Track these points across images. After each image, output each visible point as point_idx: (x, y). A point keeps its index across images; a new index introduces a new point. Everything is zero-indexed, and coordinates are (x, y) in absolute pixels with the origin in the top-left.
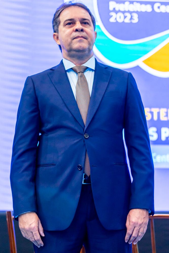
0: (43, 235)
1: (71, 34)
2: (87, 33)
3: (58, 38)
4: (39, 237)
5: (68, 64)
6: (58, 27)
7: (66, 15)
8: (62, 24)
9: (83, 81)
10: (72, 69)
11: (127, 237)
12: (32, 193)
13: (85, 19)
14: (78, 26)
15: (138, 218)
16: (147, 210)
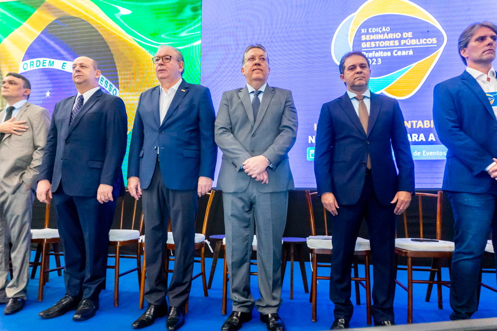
0: (338, 207)
1: (354, 76)
2: (364, 74)
3: (343, 77)
4: (335, 209)
5: (352, 95)
6: (343, 70)
7: (349, 62)
8: (346, 68)
9: (363, 105)
10: (354, 97)
11: (396, 210)
12: (329, 181)
13: (362, 64)
14: (358, 69)
15: (405, 198)
16: (411, 192)
